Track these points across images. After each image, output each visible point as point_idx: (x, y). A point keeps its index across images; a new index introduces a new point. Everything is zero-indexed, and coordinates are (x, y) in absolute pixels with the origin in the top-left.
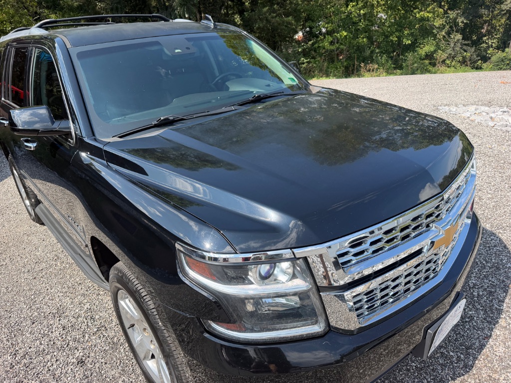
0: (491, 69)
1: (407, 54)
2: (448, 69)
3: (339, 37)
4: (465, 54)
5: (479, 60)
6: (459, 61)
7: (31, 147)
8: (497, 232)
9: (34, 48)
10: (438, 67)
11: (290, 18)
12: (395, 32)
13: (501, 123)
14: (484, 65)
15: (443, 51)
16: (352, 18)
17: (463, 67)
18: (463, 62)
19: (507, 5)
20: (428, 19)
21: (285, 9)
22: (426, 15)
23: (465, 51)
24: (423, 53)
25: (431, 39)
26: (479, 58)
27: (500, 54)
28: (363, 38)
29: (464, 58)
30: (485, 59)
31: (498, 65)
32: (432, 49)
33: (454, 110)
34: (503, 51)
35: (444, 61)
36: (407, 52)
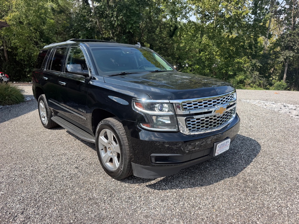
0: (274, 90)
1: (230, 79)
2: (252, 88)
3: (195, 68)
4: (260, 81)
5: (268, 85)
6: (257, 85)
7: (64, 84)
8: (256, 140)
9: (70, 48)
10: (246, 87)
11: (170, 57)
12: (225, 68)
13: (270, 107)
14: (271, 88)
15: (249, 79)
16: (202, 60)
17: (259, 88)
18: (260, 85)
19: (281, 59)
20: (241, 63)
21: (167, 53)
22: (241, 61)
23: (261, 80)
24: (238, 79)
25: (243, 73)
26: (268, 84)
27: (278, 83)
28: (207, 70)
29: (260, 83)
30: (271, 85)
31: (277, 88)
32: (243, 77)
33: (248, 101)
34: (280, 81)
35: (249, 84)
36: (230, 78)
